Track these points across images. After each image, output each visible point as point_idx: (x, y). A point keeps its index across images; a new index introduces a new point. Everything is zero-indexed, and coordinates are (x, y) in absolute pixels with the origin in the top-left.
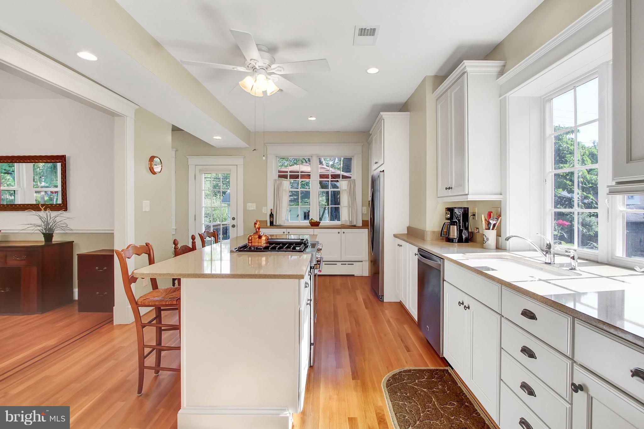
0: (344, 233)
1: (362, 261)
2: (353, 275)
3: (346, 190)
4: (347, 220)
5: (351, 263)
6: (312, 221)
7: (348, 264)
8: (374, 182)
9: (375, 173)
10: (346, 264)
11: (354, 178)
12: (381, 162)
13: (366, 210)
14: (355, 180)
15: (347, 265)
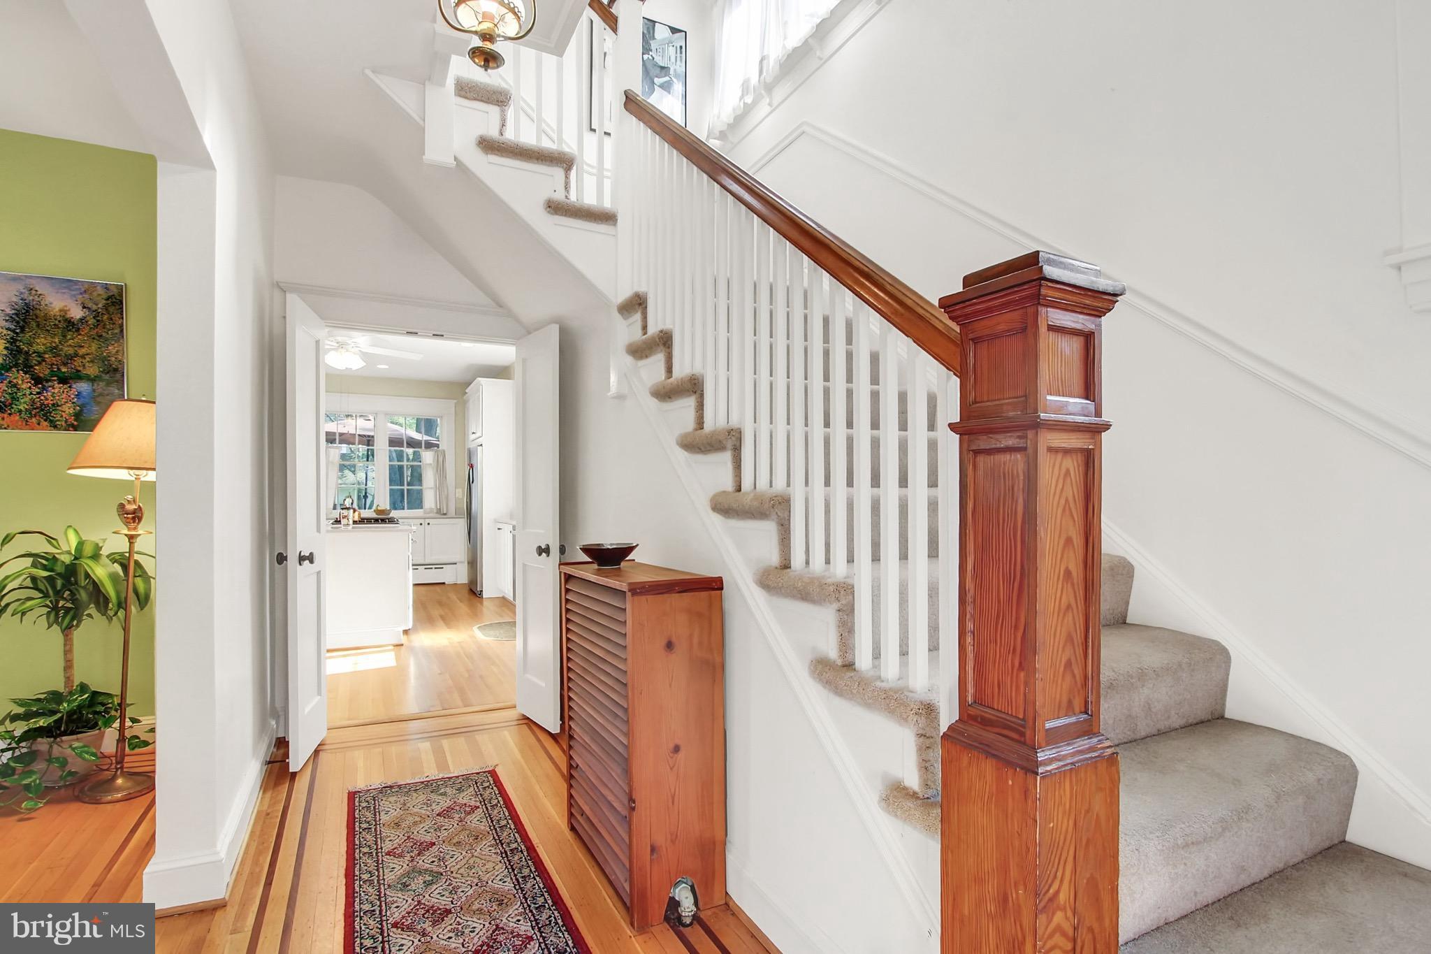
0: (429, 524)
1: (456, 564)
2: (444, 583)
3: (431, 464)
4: (433, 507)
5: (439, 566)
6: (379, 508)
7: (436, 568)
8: (470, 454)
9: (472, 445)
10: (432, 568)
11: (443, 448)
12: (478, 434)
13: (461, 493)
14: (444, 451)
15: (433, 570)
